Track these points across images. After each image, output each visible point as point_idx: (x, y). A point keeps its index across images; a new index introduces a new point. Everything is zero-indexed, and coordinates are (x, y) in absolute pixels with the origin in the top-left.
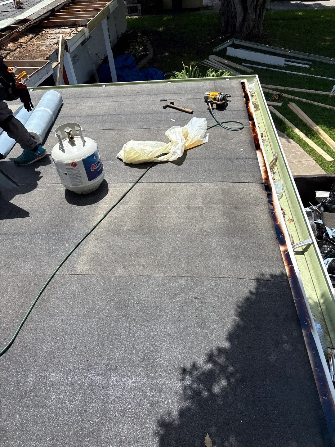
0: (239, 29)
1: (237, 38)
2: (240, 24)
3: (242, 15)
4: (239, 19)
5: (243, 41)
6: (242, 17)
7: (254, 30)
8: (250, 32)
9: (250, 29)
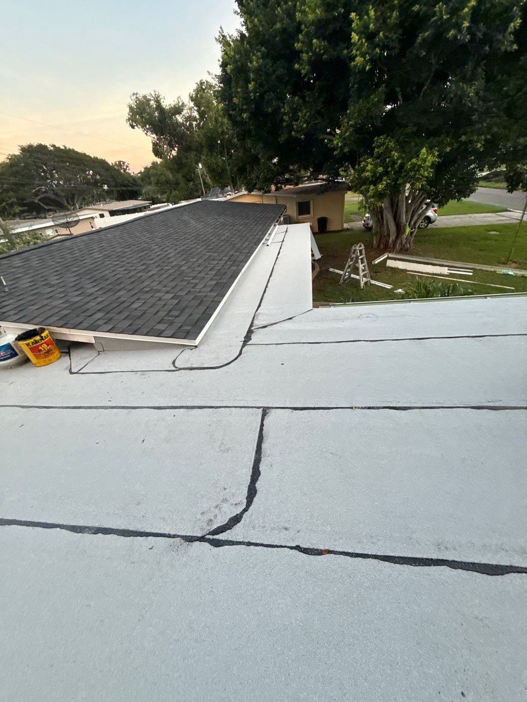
0: (392, 245)
1: (390, 252)
2: (393, 241)
4: (392, 237)
5: (397, 254)
6: (395, 236)
8: (402, 247)
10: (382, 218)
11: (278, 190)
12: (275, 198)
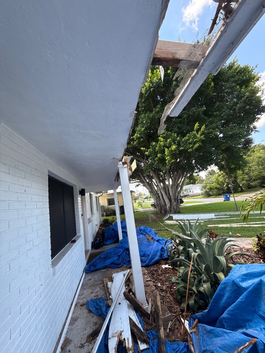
0: (169, 210)
2: (169, 207)
6: (170, 204)
9: (175, 209)
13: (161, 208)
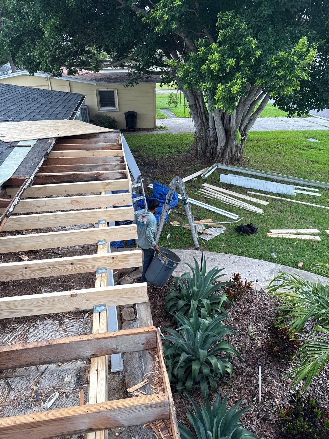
0: (221, 154)
1: (219, 162)
2: (222, 149)
3: (225, 141)
4: (221, 144)
5: (228, 166)
6: (224, 143)
7: (236, 155)
8: (232, 156)
9: (233, 154)
10: (207, 119)
11: (72, 74)
12: (67, 83)
13: (206, 145)
